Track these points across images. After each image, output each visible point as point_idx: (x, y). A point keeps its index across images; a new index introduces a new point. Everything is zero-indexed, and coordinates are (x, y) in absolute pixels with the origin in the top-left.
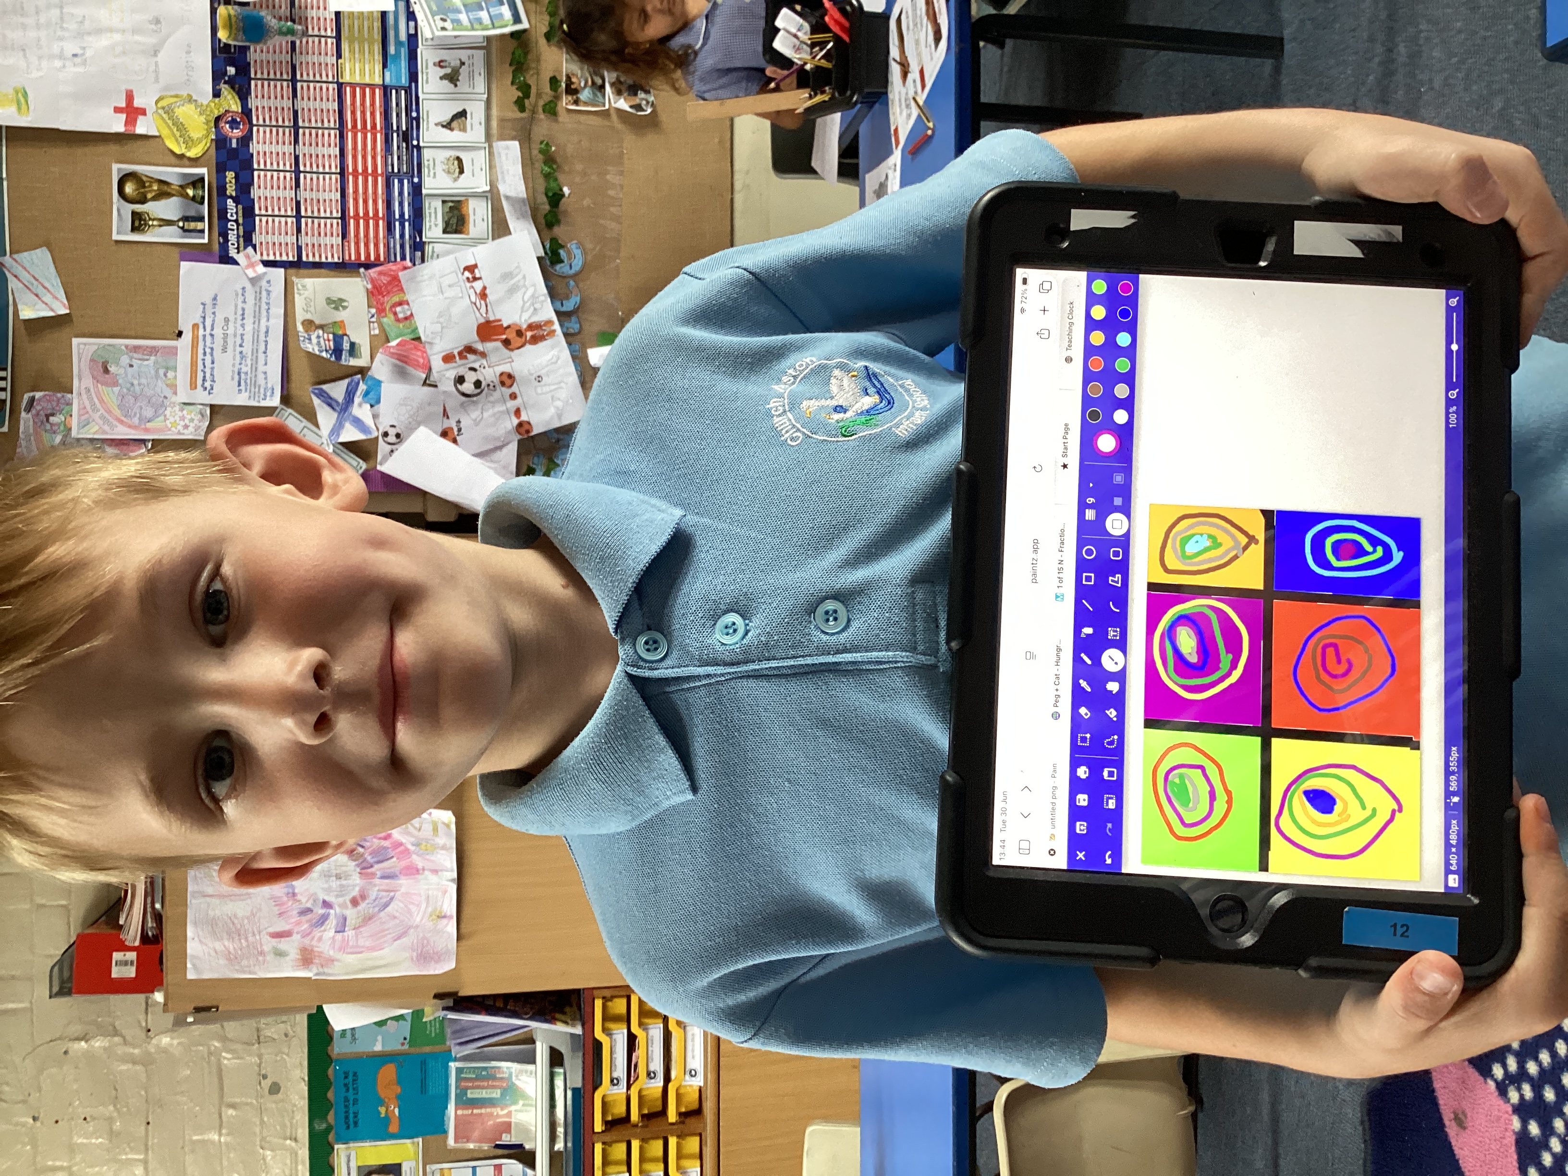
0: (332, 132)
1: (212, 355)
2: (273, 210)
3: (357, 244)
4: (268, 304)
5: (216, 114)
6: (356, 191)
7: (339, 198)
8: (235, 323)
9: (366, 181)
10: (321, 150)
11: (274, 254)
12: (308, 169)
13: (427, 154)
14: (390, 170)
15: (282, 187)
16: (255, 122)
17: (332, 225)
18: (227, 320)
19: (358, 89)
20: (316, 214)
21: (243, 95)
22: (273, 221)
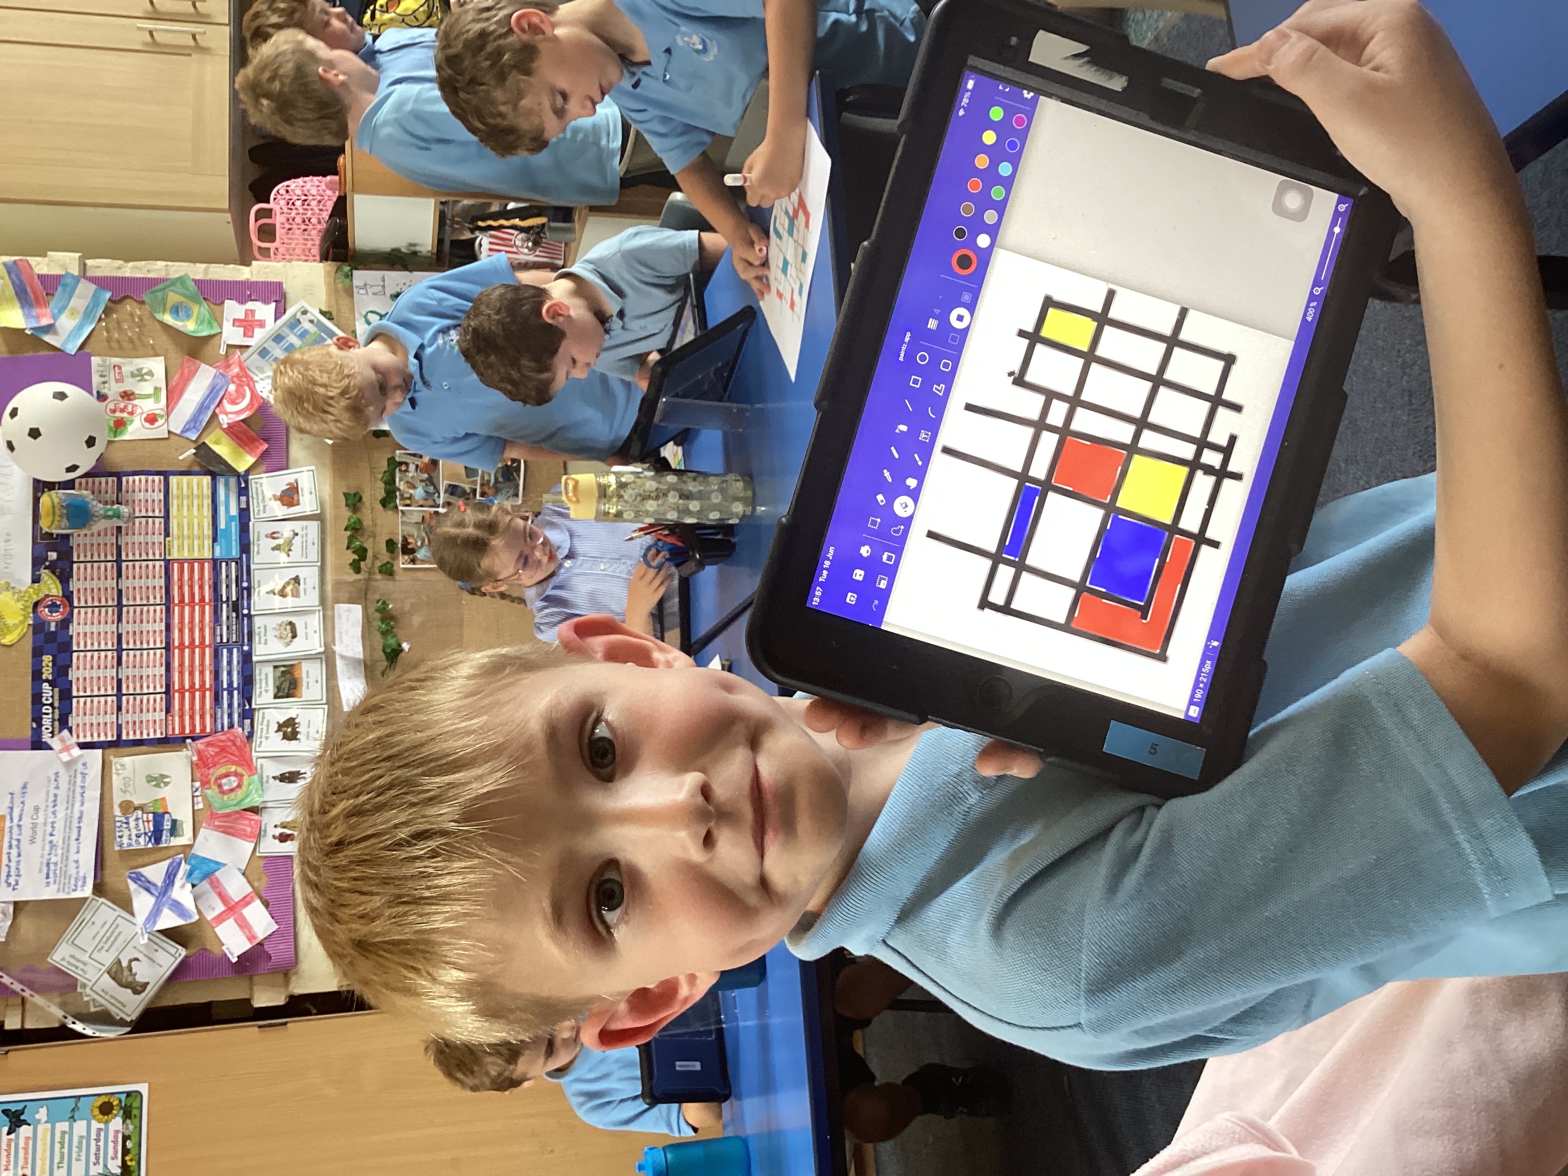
0: (158, 608)
1: (18, 847)
2: (92, 690)
3: (182, 717)
4: (83, 787)
5: (35, 598)
6: (182, 664)
7: (163, 672)
8: (46, 810)
9: (192, 653)
10: (145, 627)
11: (92, 735)
12: (131, 646)
13: (258, 622)
14: (218, 640)
15: (102, 666)
16: (76, 604)
17: (155, 700)
18: (37, 809)
19: (186, 565)
20: (138, 691)
21: (65, 578)
22: (92, 702)
